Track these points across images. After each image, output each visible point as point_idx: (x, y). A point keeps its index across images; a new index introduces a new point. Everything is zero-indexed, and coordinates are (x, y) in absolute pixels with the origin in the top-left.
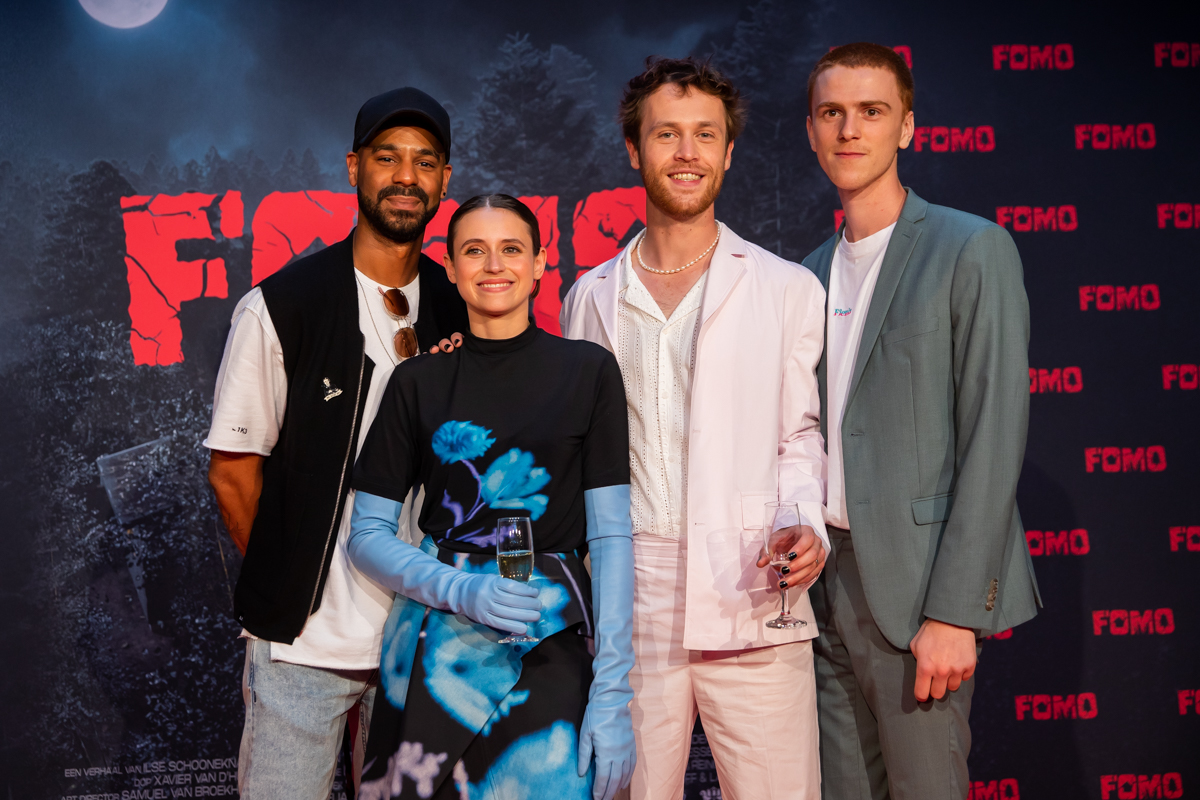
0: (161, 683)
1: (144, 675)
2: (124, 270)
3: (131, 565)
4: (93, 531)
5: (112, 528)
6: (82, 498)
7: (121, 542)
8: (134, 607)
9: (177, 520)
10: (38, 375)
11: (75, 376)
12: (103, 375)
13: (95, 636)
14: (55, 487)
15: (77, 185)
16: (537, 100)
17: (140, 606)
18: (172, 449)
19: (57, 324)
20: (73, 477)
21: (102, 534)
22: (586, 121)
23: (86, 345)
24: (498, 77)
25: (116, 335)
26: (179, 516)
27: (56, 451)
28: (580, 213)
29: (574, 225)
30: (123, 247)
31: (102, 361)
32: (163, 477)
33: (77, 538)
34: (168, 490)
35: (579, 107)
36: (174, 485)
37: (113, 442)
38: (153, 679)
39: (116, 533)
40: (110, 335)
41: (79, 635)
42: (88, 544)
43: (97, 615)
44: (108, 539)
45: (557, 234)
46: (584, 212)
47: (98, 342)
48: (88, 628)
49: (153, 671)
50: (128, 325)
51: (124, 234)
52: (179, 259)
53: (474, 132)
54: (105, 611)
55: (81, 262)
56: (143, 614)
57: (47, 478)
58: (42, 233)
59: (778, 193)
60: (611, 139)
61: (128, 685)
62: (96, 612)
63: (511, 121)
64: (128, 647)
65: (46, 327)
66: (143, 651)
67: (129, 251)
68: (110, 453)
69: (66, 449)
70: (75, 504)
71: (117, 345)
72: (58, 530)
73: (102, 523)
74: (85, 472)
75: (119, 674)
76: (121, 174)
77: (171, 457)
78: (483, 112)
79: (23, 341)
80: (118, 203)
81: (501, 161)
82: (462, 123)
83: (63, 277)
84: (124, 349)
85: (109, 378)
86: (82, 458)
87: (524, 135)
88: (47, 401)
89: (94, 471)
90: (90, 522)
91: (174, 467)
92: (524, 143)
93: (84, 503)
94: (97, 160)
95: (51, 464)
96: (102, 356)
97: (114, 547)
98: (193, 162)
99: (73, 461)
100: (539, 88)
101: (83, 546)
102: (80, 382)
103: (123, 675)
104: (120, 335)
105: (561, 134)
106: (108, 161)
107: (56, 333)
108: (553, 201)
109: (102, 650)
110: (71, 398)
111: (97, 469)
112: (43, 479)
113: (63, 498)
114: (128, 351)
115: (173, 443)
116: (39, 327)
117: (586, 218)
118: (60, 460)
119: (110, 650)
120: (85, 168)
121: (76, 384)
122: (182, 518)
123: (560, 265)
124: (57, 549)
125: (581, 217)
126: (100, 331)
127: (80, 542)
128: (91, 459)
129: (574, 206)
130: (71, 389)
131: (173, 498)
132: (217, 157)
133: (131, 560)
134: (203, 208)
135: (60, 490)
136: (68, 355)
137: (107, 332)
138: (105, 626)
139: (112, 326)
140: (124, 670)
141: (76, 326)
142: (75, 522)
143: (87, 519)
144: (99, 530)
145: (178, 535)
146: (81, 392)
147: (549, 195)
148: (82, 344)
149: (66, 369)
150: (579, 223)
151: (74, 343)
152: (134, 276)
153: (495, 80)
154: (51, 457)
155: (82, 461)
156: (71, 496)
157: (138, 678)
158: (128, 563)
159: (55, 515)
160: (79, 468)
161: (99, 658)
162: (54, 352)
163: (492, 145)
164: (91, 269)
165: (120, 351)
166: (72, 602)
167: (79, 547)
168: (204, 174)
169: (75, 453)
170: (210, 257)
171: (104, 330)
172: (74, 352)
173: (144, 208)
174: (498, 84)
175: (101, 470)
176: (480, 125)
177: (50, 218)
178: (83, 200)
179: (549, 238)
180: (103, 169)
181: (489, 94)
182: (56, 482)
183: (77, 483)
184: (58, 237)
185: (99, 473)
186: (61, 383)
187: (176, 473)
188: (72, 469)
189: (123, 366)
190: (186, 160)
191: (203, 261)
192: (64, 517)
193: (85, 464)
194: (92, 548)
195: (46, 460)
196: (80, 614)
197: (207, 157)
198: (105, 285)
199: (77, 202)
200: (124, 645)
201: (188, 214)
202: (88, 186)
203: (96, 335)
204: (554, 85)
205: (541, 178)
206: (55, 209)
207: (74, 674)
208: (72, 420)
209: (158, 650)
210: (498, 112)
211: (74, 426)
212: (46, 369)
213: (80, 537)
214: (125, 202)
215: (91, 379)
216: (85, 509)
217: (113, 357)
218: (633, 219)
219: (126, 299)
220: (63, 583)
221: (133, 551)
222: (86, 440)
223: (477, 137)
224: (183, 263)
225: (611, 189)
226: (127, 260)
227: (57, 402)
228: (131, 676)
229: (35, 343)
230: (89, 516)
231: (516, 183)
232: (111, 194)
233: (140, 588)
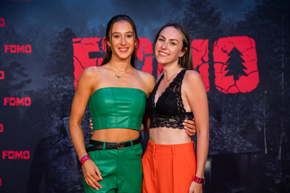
0: (81, 189)
1: (75, 186)
2: (73, 61)
3: (73, 152)
4: (61, 141)
5: (67, 140)
6: (58, 130)
7: (70, 145)
8: (73, 165)
9: (87, 139)
10: (47, 92)
11: (58, 93)
12: (66, 93)
13: (61, 173)
14: (51, 127)
15: (60, 35)
16: (203, 8)
17: (75, 165)
18: (86, 116)
19: (53, 77)
20: (56, 124)
21: (64, 142)
22: (219, 15)
23: (61, 84)
24: (190, 1)
25: (70, 81)
26: (87, 137)
27: (52, 116)
28: (216, 45)
29: (214, 48)
30: (73, 53)
31: (66, 89)
32: (83, 125)
33: (57, 143)
34: (84, 129)
35: (217, 11)
36: (86, 128)
37: (68, 114)
38: (78, 188)
39: (68, 142)
40: (68, 81)
41: (56, 173)
42: (60, 145)
43: (62, 167)
44: (66, 144)
45: (208, 51)
46: (217, 45)
47: (64, 83)
48: (59, 171)
49: (78, 185)
50: (74, 78)
51: (73, 50)
52: (90, 58)
53: (182, 19)
54: (64, 166)
55: (60, 58)
56: (76, 167)
57: (49, 124)
58: (49, 49)
59: (283, 39)
60: (227, 21)
61: (71, 189)
62: (62, 166)
63: (194, 15)
64: (71, 177)
65: (49, 78)
66: (75, 179)
67: (75, 55)
68: (67, 117)
69: (54, 115)
70: (56, 132)
71: (70, 84)
72: (51, 140)
73: (64, 138)
74: (60, 123)
75: (68, 185)
76: (73, 32)
77: (85, 119)
78: (185, 12)
79: (43, 82)
80: (72, 40)
81: (190, 28)
82: (178, 16)
83: (55, 63)
84: (72, 85)
85: (68, 94)
86: (59, 118)
87: (198, 20)
88: (49, 101)
89: (62, 122)
90: (61, 138)
91: (86, 122)
92: (198, 22)
93: (59, 132)
94: (66, 27)
95: (50, 120)
96: (66, 87)
97: (68, 146)
98: (94, 28)
99: (56, 119)
100: (203, 5)
101: (59, 145)
102: (59, 95)
103: (69, 186)
104: (71, 81)
105: (210, 19)
106: (69, 27)
107: (52, 80)
108: (207, 41)
109: (63, 178)
110: (56, 100)
111: (63, 122)
112: (47, 124)
113: (53, 130)
114: (73, 86)
115: (86, 115)
116: (47, 78)
117: (217, 46)
118: (52, 119)
119: (66, 178)
120: (62, 30)
121: (58, 96)
122: (88, 138)
123: (209, 61)
124: (50, 146)
125: (216, 47)
126: (65, 79)
127: (58, 144)
128: (61, 119)
129: (214, 42)
130: (56, 97)
131: (86, 132)
132: (102, 27)
133: (73, 150)
134: (97, 42)
135: (52, 128)
136: (55, 86)
137: (67, 80)
138: (64, 170)
139: (69, 78)
140: (70, 184)
141: (58, 78)
142: (56, 138)
143: (60, 137)
144: (64, 141)
145: (87, 143)
146: (59, 98)
147: (206, 39)
148: (60, 83)
149: (55, 91)
150: (215, 48)
151: (58, 83)
152: (76, 63)
153: (189, 2)
154: (50, 118)
155: (59, 119)
156: (55, 130)
157: (74, 187)
158: (72, 151)
159: (50, 136)
160: (58, 121)
161: (62, 180)
162: (52, 86)
163: (188, 23)
164: (63, 60)
165: (71, 86)
166: (55, 163)
167: (57, 145)
168: (98, 32)
169: (57, 117)
170: (99, 57)
171: (66, 79)
172: (57, 86)
173: (79, 42)
174: (190, 3)
175: (64, 122)
176: (184, 17)
177: (52, 45)
178: (61, 39)
179: (205, 53)
180: (68, 30)
181: (187, 7)
182: (51, 125)
183: (57, 126)
184: (54, 50)
185: (64, 123)
186: (53, 95)
187: (87, 124)
188: (56, 122)
189: (72, 90)
190: (92, 27)
191: (96, 59)
192: (53, 136)
193: (60, 120)
194: (61, 146)
195: (48, 119)
196: (57, 166)
197: (99, 26)
198: (67, 65)
199: (60, 40)
200: (70, 177)
201: (92, 44)
202: (63, 35)
203: (64, 80)
204: (208, 4)
205: (203, 33)
206: (53, 42)
207: (55, 185)
208: (56, 106)
209: (80, 179)
210: (190, 12)
211: (57, 108)
212: (49, 91)
213: (58, 143)
214: (74, 40)
215: (62, 94)
216: (59, 134)
217: (69, 87)
218: (233, 47)
219: (73, 70)
220: (52, 157)
221: (73, 147)
222: (60, 113)
223: (183, 20)
224: (91, 59)
225: (226, 37)
226: (74, 58)
227: (52, 101)
228: (72, 186)
229: (46, 83)
230: (61, 136)
231: (195, 35)
232: (70, 38)
233: (75, 159)
